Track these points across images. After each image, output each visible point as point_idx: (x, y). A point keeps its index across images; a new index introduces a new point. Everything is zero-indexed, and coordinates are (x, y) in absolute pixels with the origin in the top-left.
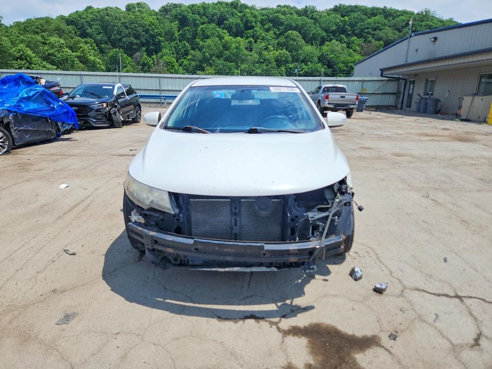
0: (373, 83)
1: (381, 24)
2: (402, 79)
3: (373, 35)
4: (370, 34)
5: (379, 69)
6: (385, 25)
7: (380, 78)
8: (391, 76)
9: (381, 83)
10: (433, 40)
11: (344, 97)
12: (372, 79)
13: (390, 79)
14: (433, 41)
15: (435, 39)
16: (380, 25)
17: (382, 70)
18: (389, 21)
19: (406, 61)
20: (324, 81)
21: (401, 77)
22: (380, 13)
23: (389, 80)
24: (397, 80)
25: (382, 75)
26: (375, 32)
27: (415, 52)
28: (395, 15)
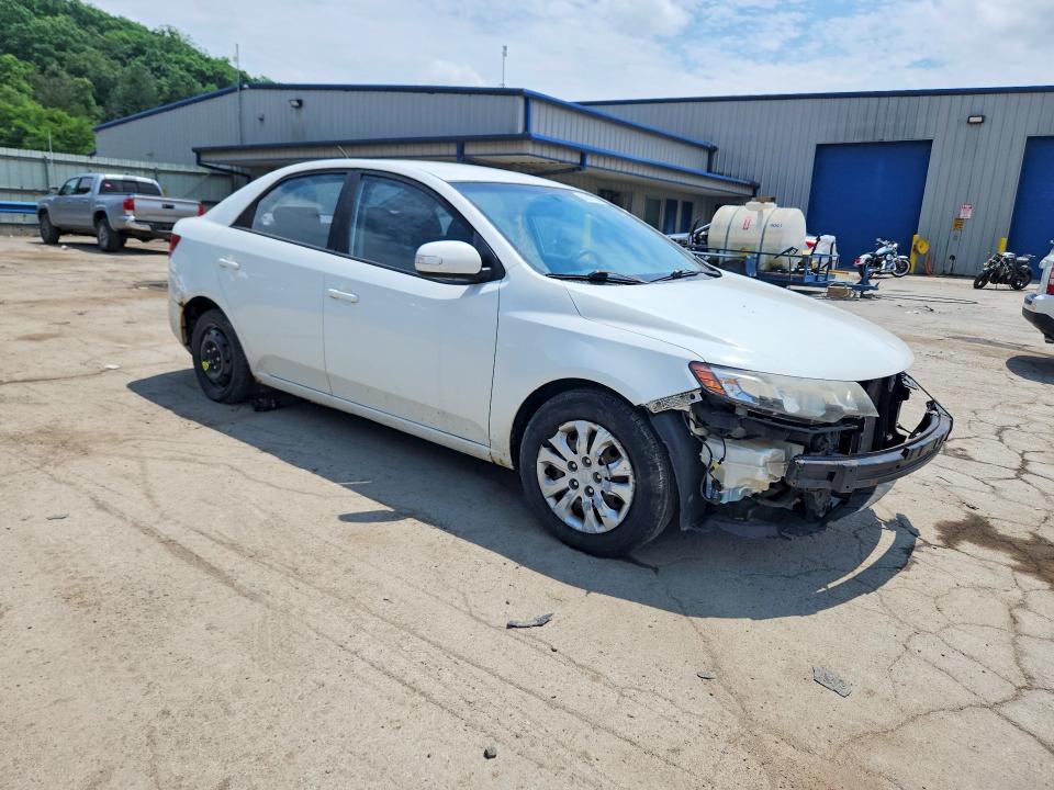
0: (179, 177)
1: (72, 36)
2: (237, 173)
3: (61, 60)
4: (50, 55)
5: (190, 149)
6: (86, 42)
7: (194, 169)
8: (214, 165)
9: (197, 179)
10: (296, 104)
11: (171, 207)
12: (175, 168)
13: (216, 172)
14: (297, 107)
15: (300, 102)
16: (70, 39)
17: (199, 152)
18: (92, 34)
19: (242, 139)
20: (56, 162)
21: (235, 168)
22: (65, 12)
23: (212, 175)
24: (230, 176)
25: (199, 163)
26: (63, 54)
27: (258, 121)
28: (103, 23)
